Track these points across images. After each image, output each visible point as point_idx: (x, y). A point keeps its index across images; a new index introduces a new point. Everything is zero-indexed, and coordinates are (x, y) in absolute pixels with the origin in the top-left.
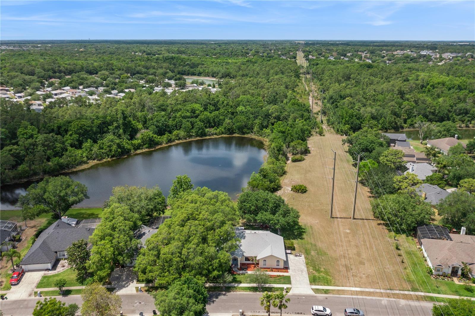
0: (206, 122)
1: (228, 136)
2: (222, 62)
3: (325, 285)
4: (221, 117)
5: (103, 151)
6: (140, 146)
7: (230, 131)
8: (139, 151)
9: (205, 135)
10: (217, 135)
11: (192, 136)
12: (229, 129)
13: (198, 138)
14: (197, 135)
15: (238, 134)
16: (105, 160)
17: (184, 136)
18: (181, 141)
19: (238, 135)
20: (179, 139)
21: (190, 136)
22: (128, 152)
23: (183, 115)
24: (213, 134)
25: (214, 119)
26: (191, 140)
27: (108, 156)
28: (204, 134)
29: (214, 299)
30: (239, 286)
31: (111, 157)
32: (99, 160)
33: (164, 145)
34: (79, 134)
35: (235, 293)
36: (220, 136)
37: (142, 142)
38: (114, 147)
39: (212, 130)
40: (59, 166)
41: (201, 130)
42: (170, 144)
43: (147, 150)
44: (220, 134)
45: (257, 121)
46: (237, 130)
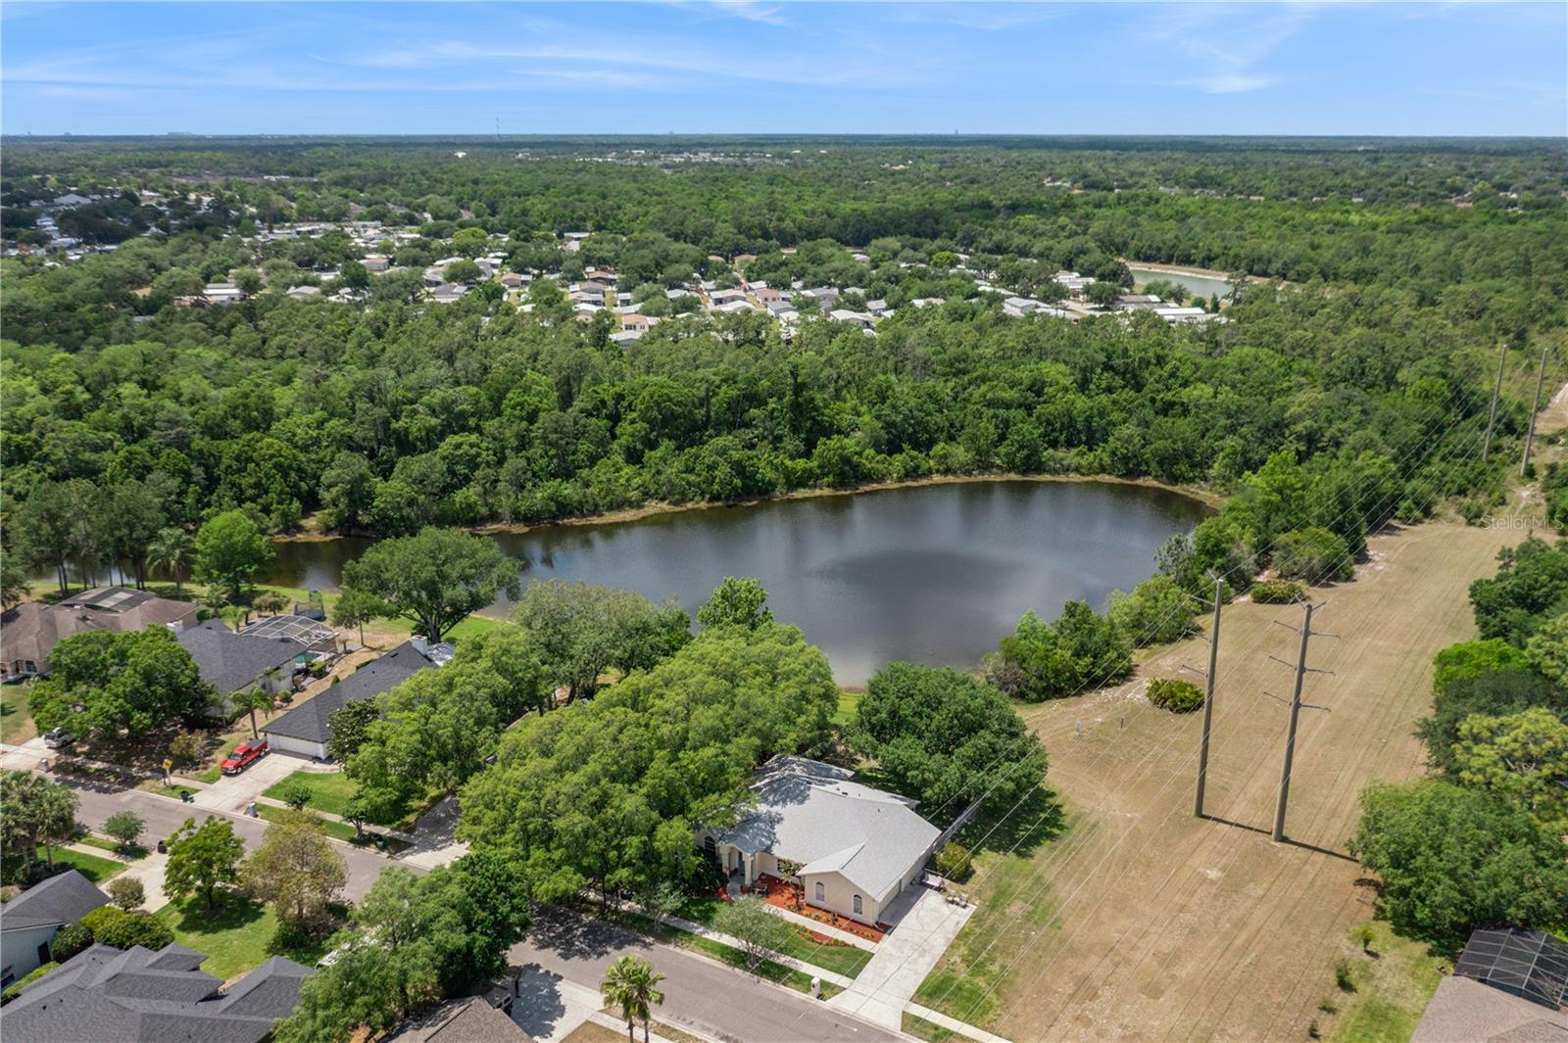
0: (1058, 425)
1: (1118, 480)
2: (1321, 220)
3: (955, 1017)
4: (1116, 416)
5: (692, 478)
6: (810, 478)
7: (1131, 466)
8: (800, 493)
9: (1040, 468)
10: (1083, 474)
11: (992, 465)
12: (1126, 459)
13: (1013, 476)
14: (1012, 467)
15: (1156, 477)
16: (690, 505)
17: (962, 465)
18: (951, 478)
19: (1155, 483)
20: (947, 471)
21: (986, 466)
22: (767, 492)
23: (989, 396)
24: (1067, 470)
25: (1088, 420)
26: (986, 477)
27: (703, 494)
28: (1032, 464)
29: (609, 949)
30: (706, 936)
31: (711, 500)
32: (676, 503)
33: (890, 484)
34: (651, 422)
35: (678, 950)
36: (1090, 478)
37: (819, 467)
38: (723, 471)
39: (1070, 456)
40: (557, 502)
41: (1026, 452)
42: (909, 483)
43: (827, 492)
44: (1091, 471)
45: (1230, 442)
46: (1153, 465)
